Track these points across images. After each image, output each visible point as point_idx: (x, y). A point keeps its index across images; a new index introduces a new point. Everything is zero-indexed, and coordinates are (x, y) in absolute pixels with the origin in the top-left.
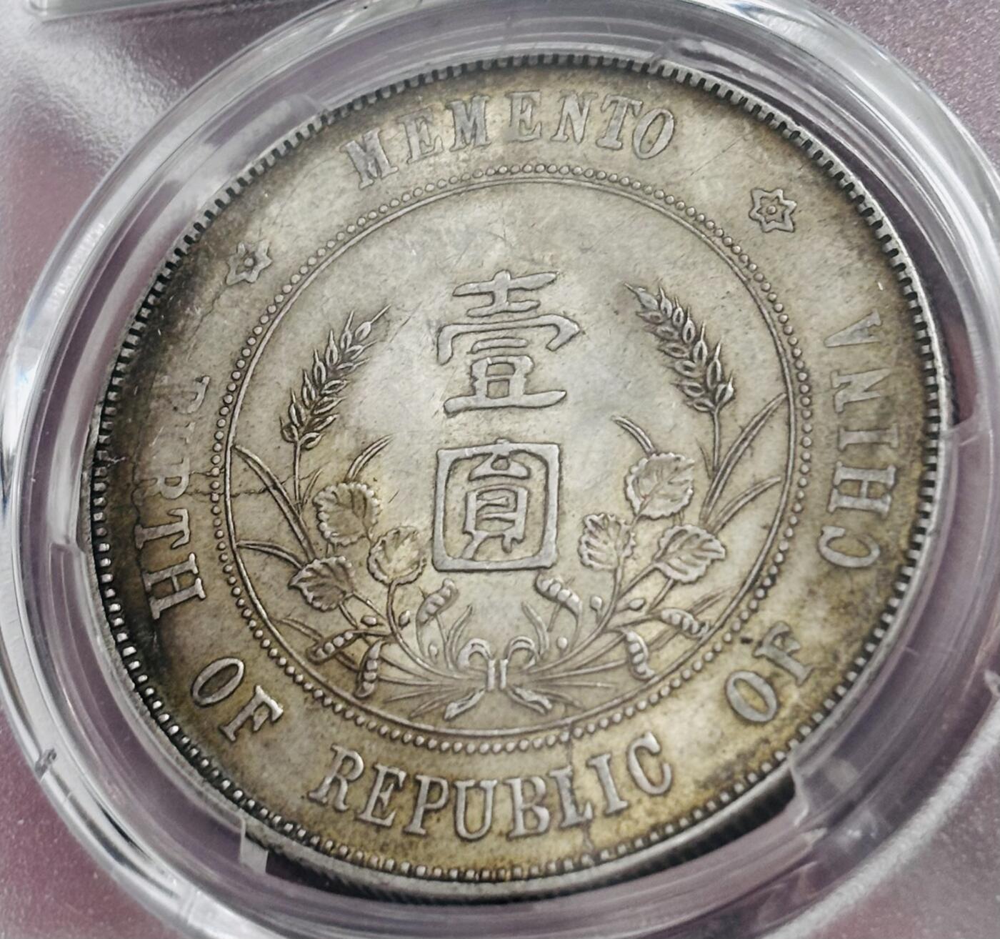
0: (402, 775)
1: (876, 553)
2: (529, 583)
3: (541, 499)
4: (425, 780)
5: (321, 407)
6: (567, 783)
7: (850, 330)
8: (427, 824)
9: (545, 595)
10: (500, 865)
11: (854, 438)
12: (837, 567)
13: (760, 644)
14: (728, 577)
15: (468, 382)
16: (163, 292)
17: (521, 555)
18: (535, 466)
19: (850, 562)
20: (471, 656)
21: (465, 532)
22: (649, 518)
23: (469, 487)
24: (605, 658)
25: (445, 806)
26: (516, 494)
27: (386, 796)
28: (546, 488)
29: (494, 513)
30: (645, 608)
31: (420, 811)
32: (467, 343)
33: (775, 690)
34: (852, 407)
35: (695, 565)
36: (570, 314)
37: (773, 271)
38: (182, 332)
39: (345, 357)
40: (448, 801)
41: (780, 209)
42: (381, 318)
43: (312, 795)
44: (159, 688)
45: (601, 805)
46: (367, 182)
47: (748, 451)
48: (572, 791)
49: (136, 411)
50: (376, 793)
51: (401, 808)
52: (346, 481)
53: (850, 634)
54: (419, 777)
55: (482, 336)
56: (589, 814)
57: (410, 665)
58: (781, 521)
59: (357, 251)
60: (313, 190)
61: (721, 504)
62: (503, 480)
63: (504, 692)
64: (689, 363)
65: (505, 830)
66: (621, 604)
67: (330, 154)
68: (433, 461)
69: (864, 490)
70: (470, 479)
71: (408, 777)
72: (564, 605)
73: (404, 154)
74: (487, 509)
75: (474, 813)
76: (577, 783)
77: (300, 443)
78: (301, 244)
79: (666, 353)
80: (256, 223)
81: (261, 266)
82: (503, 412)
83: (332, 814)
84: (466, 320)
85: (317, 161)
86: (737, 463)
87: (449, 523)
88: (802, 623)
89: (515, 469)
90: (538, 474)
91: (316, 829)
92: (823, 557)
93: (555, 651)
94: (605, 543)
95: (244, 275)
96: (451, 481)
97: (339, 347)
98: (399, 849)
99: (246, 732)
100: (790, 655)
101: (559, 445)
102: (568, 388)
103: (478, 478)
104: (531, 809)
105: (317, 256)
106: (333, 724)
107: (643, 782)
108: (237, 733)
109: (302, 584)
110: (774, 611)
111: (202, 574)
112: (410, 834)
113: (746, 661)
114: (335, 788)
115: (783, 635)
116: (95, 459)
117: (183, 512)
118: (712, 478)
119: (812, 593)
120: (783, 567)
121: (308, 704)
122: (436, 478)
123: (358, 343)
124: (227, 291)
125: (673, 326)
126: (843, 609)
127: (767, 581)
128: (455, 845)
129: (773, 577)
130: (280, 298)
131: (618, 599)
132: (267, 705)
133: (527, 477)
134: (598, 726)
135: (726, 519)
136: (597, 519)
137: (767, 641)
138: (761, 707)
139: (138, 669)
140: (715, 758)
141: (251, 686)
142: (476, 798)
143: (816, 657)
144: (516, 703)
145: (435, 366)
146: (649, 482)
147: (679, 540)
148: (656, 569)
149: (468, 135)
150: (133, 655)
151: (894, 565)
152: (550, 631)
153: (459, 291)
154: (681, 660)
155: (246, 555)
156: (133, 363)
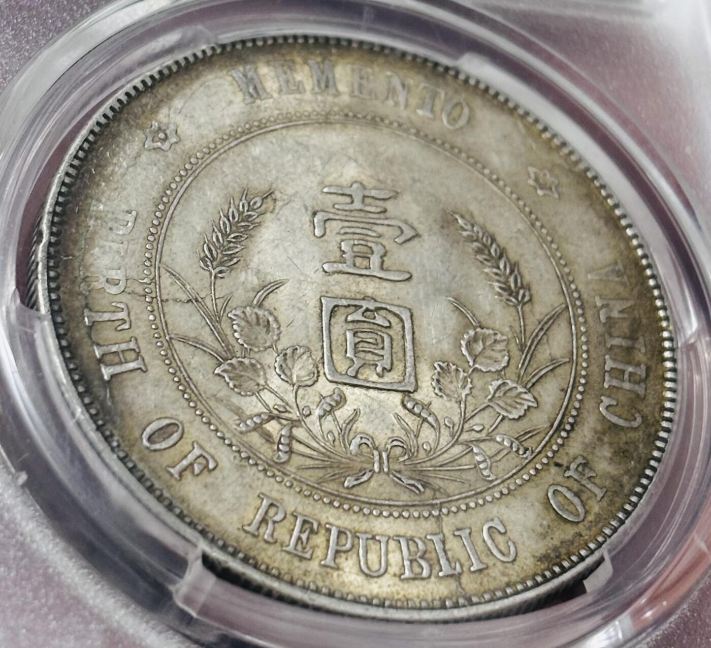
0: (316, 524)
1: (639, 420)
2: (398, 402)
3: (401, 344)
4: (334, 529)
5: (229, 249)
6: (441, 545)
7: (606, 270)
8: (337, 561)
9: (411, 411)
10: (397, 597)
11: (616, 342)
12: (615, 425)
13: (568, 468)
14: (540, 420)
15: (338, 254)
16: (95, 142)
17: (390, 380)
18: (394, 320)
19: (621, 422)
20: (360, 445)
21: (347, 358)
22: (480, 371)
23: (345, 326)
24: (459, 462)
25: (350, 550)
26: (382, 338)
27: (304, 536)
28: (403, 337)
29: (367, 347)
30: (485, 432)
31: (332, 552)
32: (334, 226)
33: (582, 501)
34: (613, 321)
35: (516, 408)
36: (409, 222)
37: (548, 222)
39: (245, 218)
40: (353, 546)
41: (549, 182)
42: (270, 197)
43: (246, 528)
44: (114, 431)
46: (249, 99)
47: (545, 337)
48: (445, 551)
49: (78, 225)
50: (296, 533)
51: (317, 546)
52: (252, 306)
53: (628, 471)
54: (329, 526)
55: (346, 224)
56: (458, 569)
57: (314, 444)
58: (573, 387)
59: (246, 146)
60: (208, 96)
61: (530, 370)
62: (372, 326)
63: (388, 474)
64: (495, 270)
65: (398, 573)
66: (467, 427)
68: (318, 305)
69: (626, 376)
70: (347, 321)
71: (319, 524)
72: (425, 420)
73: (276, 87)
74: (361, 344)
75: (373, 557)
76: (447, 547)
77: (214, 272)
78: (202, 132)
79: (480, 262)
80: (165, 110)
81: (172, 140)
82: (368, 279)
83: (261, 544)
84: (333, 210)
85: (210, 77)
86: (538, 344)
87: (334, 348)
88: (596, 459)
89: (379, 321)
90: (397, 327)
91: (252, 554)
92: (604, 417)
93: (422, 451)
94: (451, 383)
95: (159, 144)
96: (333, 320)
97: (238, 210)
98: (319, 577)
99: (188, 475)
100: (589, 479)
101: (410, 310)
102: (413, 272)
103: (353, 322)
104: (416, 560)
105: (215, 143)
106: (258, 479)
107: (495, 552)
108: (181, 475)
109: (225, 375)
110: (575, 447)
111: (143, 353)
112: (325, 566)
113: (560, 479)
114: (263, 525)
115: (585, 465)
116: (48, 253)
117: (122, 306)
118: (522, 351)
119: (600, 439)
120: (578, 419)
121: (237, 461)
122: (322, 317)
123: (253, 210)
124: (146, 153)
125: (483, 244)
126: (622, 454)
127: (568, 427)
128: (360, 579)
129: (572, 425)
130: (188, 166)
131: (465, 421)
132: (204, 457)
133: (389, 327)
134: (459, 509)
135: (534, 380)
136: (444, 365)
137: (573, 466)
138: (574, 511)
139: (96, 415)
140: (546, 542)
141: (190, 441)
142: (373, 547)
143: (608, 483)
144: (398, 483)
145: (312, 238)
146: (479, 347)
147: (503, 389)
148: (489, 406)
149: (323, 85)
150: (91, 403)
151: (653, 430)
152: (417, 436)
153: (326, 190)
154: (514, 471)
155: (178, 346)
156: (73, 189)
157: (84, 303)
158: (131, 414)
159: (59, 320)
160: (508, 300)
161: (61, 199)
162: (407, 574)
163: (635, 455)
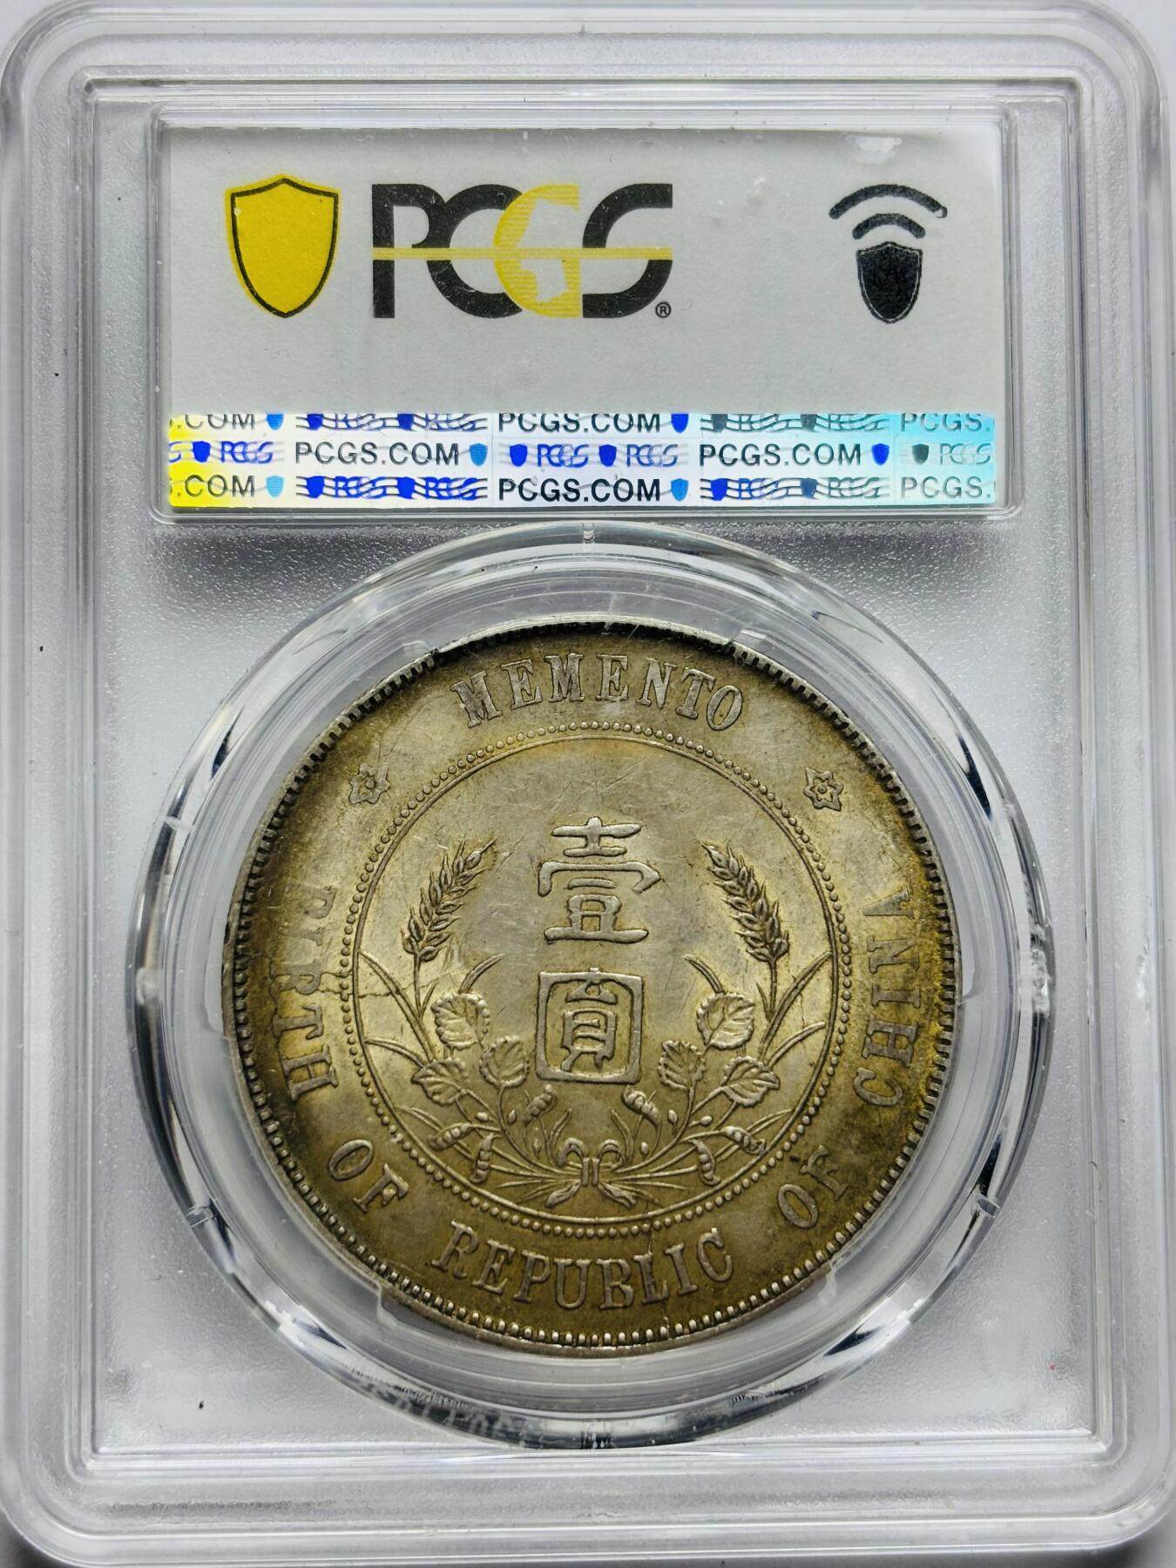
0: (511, 1251)
1: (900, 1094)
2: (617, 1096)
3: (627, 1022)
4: (531, 1256)
5: (436, 924)
6: (648, 1267)
7: (886, 901)
8: (531, 1294)
9: (631, 1107)
10: (592, 1331)
11: (884, 994)
12: (869, 1104)
13: (806, 1162)
14: (780, 1107)
15: (565, 914)
16: (293, 803)
17: (610, 1071)
18: (622, 993)
19: (876, 1100)
20: (568, 1154)
21: (563, 1047)
22: (717, 1047)
23: (566, 1006)
24: (681, 1163)
25: (547, 1279)
26: (606, 1017)
27: (497, 1267)
28: (631, 1014)
29: (587, 1032)
30: (713, 1126)
31: (525, 1284)
32: (564, 878)
33: (816, 1203)
34: (883, 970)
35: (753, 1091)
36: (652, 863)
37: (821, 843)
38: (310, 842)
39: (459, 880)
40: (550, 1273)
41: (830, 790)
42: (490, 850)
43: (434, 1262)
44: (299, 1162)
45: (675, 1286)
46: (475, 721)
47: (799, 998)
48: (652, 1274)
49: (270, 911)
50: (488, 1264)
51: (510, 1277)
52: (460, 991)
53: (877, 1161)
54: (525, 1253)
55: (578, 874)
56: (665, 1293)
58: (825, 1059)
59: (466, 785)
60: (426, 723)
61: (776, 1041)
62: (595, 1003)
63: (595, 1186)
65: (597, 1304)
66: (693, 1122)
67: (441, 693)
68: (535, 983)
70: (567, 1000)
71: (516, 1251)
72: (646, 1116)
73: (507, 700)
75: (571, 1285)
76: (656, 1267)
77: (419, 954)
78: (417, 772)
79: (733, 906)
80: (376, 748)
81: (381, 788)
82: (595, 943)
83: (451, 1280)
84: (564, 858)
85: (430, 697)
86: (789, 1007)
87: (549, 1037)
88: (840, 1148)
90: (625, 1001)
91: (439, 1292)
92: (858, 1094)
93: (638, 1155)
94: (681, 1066)
96: (551, 1001)
97: (452, 871)
98: (509, 1313)
99: (376, 1204)
100: (829, 1173)
101: (642, 977)
102: (650, 929)
103: (574, 1000)
104: (619, 1286)
105: (431, 786)
106: (451, 1204)
107: (710, 1270)
108: (367, 1205)
109: (423, 1080)
110: (818, 1135)
111: (334, 1064)
112: (518, 1300)
113: (794, 1176)
114: (454, 1258)
115: (824, 1157)
116: (236, 953)
117: (315, 1007)
118: (768, 1017)
119: (848, 1124)
120: (825, 1100)
121: (430, 1185)
122: (538, 998)
123: (470, 869)
124: (352, 809)
125: (739, 883)
126: (873, 1140)
127: (812, 1110)
128: (555, 1312)
129: (817, 1107)
131: (691, 1115)
133: (617, 1002)
134: (673, 1221)
135: (778, 1055)
136: (674, 1045)
137: (811, 1161)
138: (806, 1214)
139: (280, 1145)
140: (768, 1255)
141: (380, 1165)
142: (572, 1274)
143: (851, 1176)
144: (607, 1197)
145: (536, 896)
146: (717, 1016)
147: (740, 1068)
148: (721, 1092)
149: (564, 689)
150: (275, 1131)
151: (913, 1106)
152: (634, 1137)
153: (556, 831)
154: (742, 1170)
155: (373, 1051)
156: (266, 867)
157: (273, 1008)
158: (318, 1138)
159: (244, 1034)
160: (760, 953)
161: (252, 882)
162: (609, 1302)
163: (887, 1140)
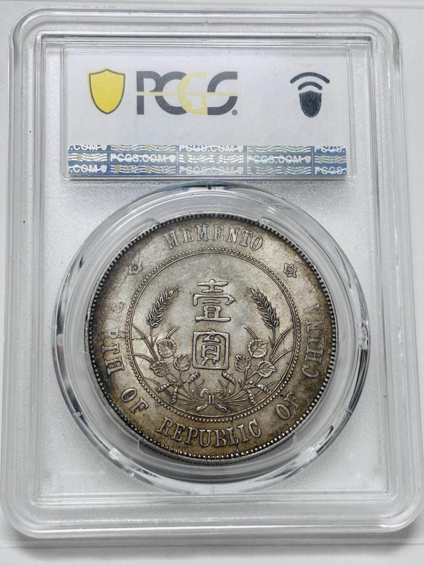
0: (184, 427)
1: (318, 374)
2: (221, 374)
3: (224, 349)
4: (191, 429)
5: (159, 315)
6: (232, 432)
7: (312, 308)
8: (191, 441)
9: (225, 378)
10: (212, 454)
11: (312, 340)
12: (307, 377)
13: (286, 397)
14: (277, 377)
15: (202, 312)
16: (109, 274)
17: (218, 366)
18: (222, 339)
19: (310, 376)
20: (204, 394)
21: (202, 357)
22: (255, 358)
23: (203, 343)
24: (242, 397)
25: (197, 436)
26: (217, 347)
27: (179, 432)
28: (225, 346)
30: (254, 384)
31: (189, 438)
32: (202, 300)
33: (289, 410)
34: (312, 331)
35: (267, 373)
36: (232, 295)
37: (290, 289)
38: (115, 287)
39: (166, 301)
40: (198, 435)
41: (292, 270)
42: (177, 290)
43: (158, 431)
44: (111, 396)
45: (241, 439)
46: (171, 247)
47: (283, 341)
48: (233, 435)
49: (101, 310)
50: (176, 431)
51: (184, 436)
52: (166, 338)
53: (310, 396)
54: (189, 428)
55: (206, 299)
56: (238, 441)
57: (186, 395)
58: (292, 362)
59: (169, 268)
60: (155, 248)
61: (275, 355)
62: (213, 343)
63: (213, 405)
64: (266, 313)
66: (247, 383)
67: (160, 237)
68: (192, 335)
69: (314, 355)
70: (203, 341)
71: (186, 427)
72: (230, 381)
73: (182, 240)
74: (208, 351)
75: (205, 439)
76: (234, 433)
77: (152, 325)
78: (152, 264)
79: (260, 310)
80: (137, 256)
81: (139, 269)
82: (213, 322)
83: (163, 437)
84: (202, 293)
85: (156, 239)
86: (279, 344)
87: (197, 354)
88: (297, 392)
89: (216, 340)
90: (223, 342)
91: (159, 441)
92: (303, 374)
93: (228, 394)
94: (242, 364)
95: (134, 272)
96: (198, 341)
97: (163, 297)
98: (184, 448)
99: (137, 411)
100: (293, 401)
101: (229, 334)
102: (231, 317)
103: (206, 341)
104: (221, 439)
105: (156, 269)
106: (164, 410)
107: (253, 434)
108: (135, 411)
109: (154, 368)
110: (290, 388)
111: (123, 363)
112: (187, 444)
113: (282, 402)
114: (164, 429)
115: (292, 395)
116: (89, 324)
117: (117, 343)
118: (272, 348)
119: (300, 383)
120: (292, 375)
121: (156, 404)
122: (193, 340)
123: (169, 297)
124: (129, 276)
125: (262, 302)
126: (308, 389)
128: (200, 448)
129: (289, 378)
130: (145, 280)
131: (246, 381)
132: (144, 403)
133: (220, 342)
134: (240, 417)
135: (276, 360)
136: (240, 357)
137: (288, 396)
138: (286, 415)
139: (104, 390)
140: (273, 428)
141: (139, 397)
142: (205, 435)
143: (301, 402)
144: (217, 408)
145: (192, 306)
146: (255, 347)
147: (263, 365)
148: (256, 373)
149: (202, 237)
150: (103, 385)
151: (323, 378)
152: (226, 388)
153: (199, 284)
154: (263, 399)
155: (136, 358)
156: (100, 295)
157: (102, 343)
158: (118, 388)
159: (92, 352)
160: (269, 326)
161: (95, 301)
162: (218, 445)
163: (313, 389)
